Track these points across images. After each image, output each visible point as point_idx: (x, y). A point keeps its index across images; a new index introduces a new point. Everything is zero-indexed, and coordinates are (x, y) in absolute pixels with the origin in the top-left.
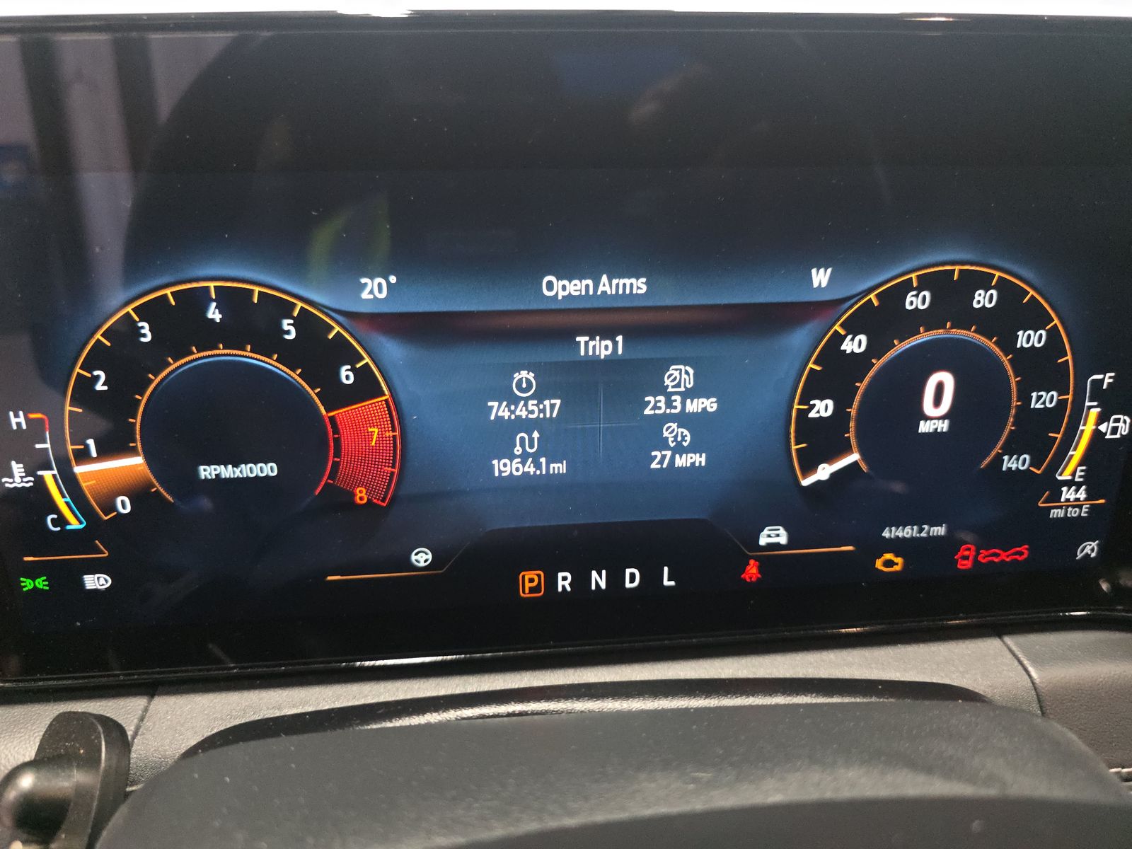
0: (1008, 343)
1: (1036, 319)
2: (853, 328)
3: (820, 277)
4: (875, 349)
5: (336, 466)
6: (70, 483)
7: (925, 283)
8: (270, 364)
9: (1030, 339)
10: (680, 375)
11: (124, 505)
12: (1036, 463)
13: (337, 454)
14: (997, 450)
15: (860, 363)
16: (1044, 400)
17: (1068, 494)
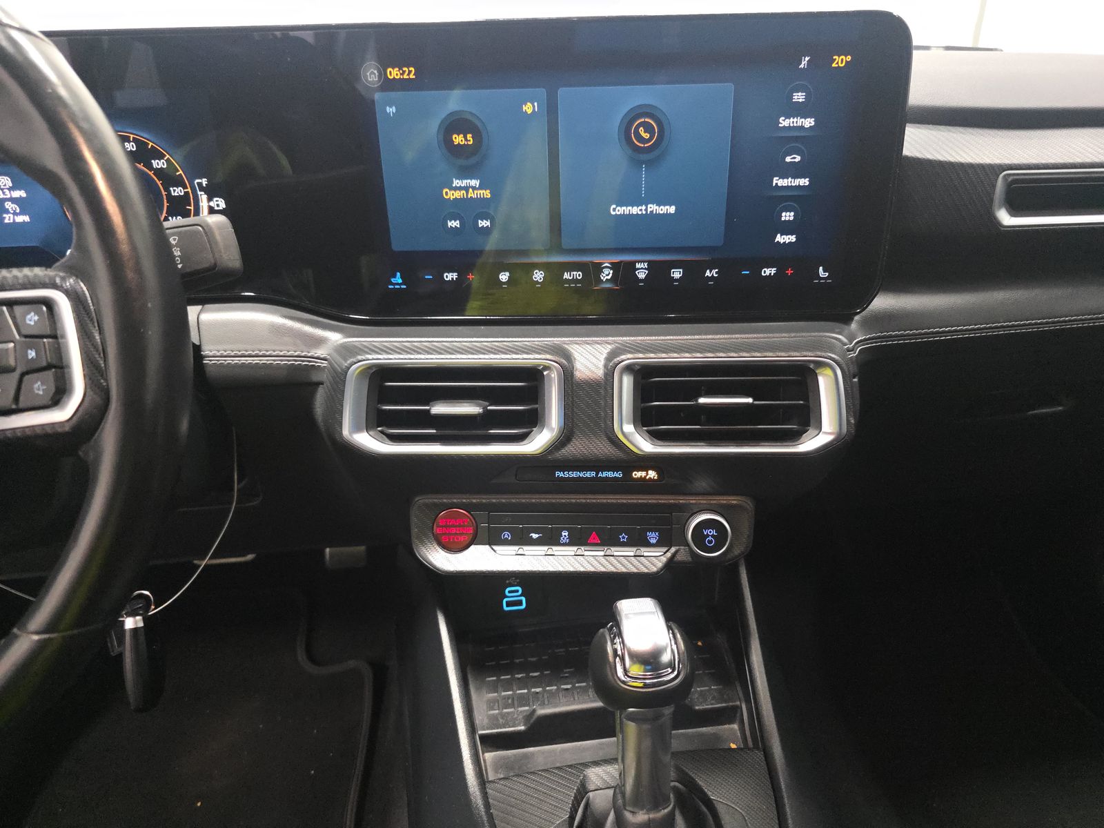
0: (150, 166)
9: (159, 164)
10: (5, 181)
16: (178, 190)
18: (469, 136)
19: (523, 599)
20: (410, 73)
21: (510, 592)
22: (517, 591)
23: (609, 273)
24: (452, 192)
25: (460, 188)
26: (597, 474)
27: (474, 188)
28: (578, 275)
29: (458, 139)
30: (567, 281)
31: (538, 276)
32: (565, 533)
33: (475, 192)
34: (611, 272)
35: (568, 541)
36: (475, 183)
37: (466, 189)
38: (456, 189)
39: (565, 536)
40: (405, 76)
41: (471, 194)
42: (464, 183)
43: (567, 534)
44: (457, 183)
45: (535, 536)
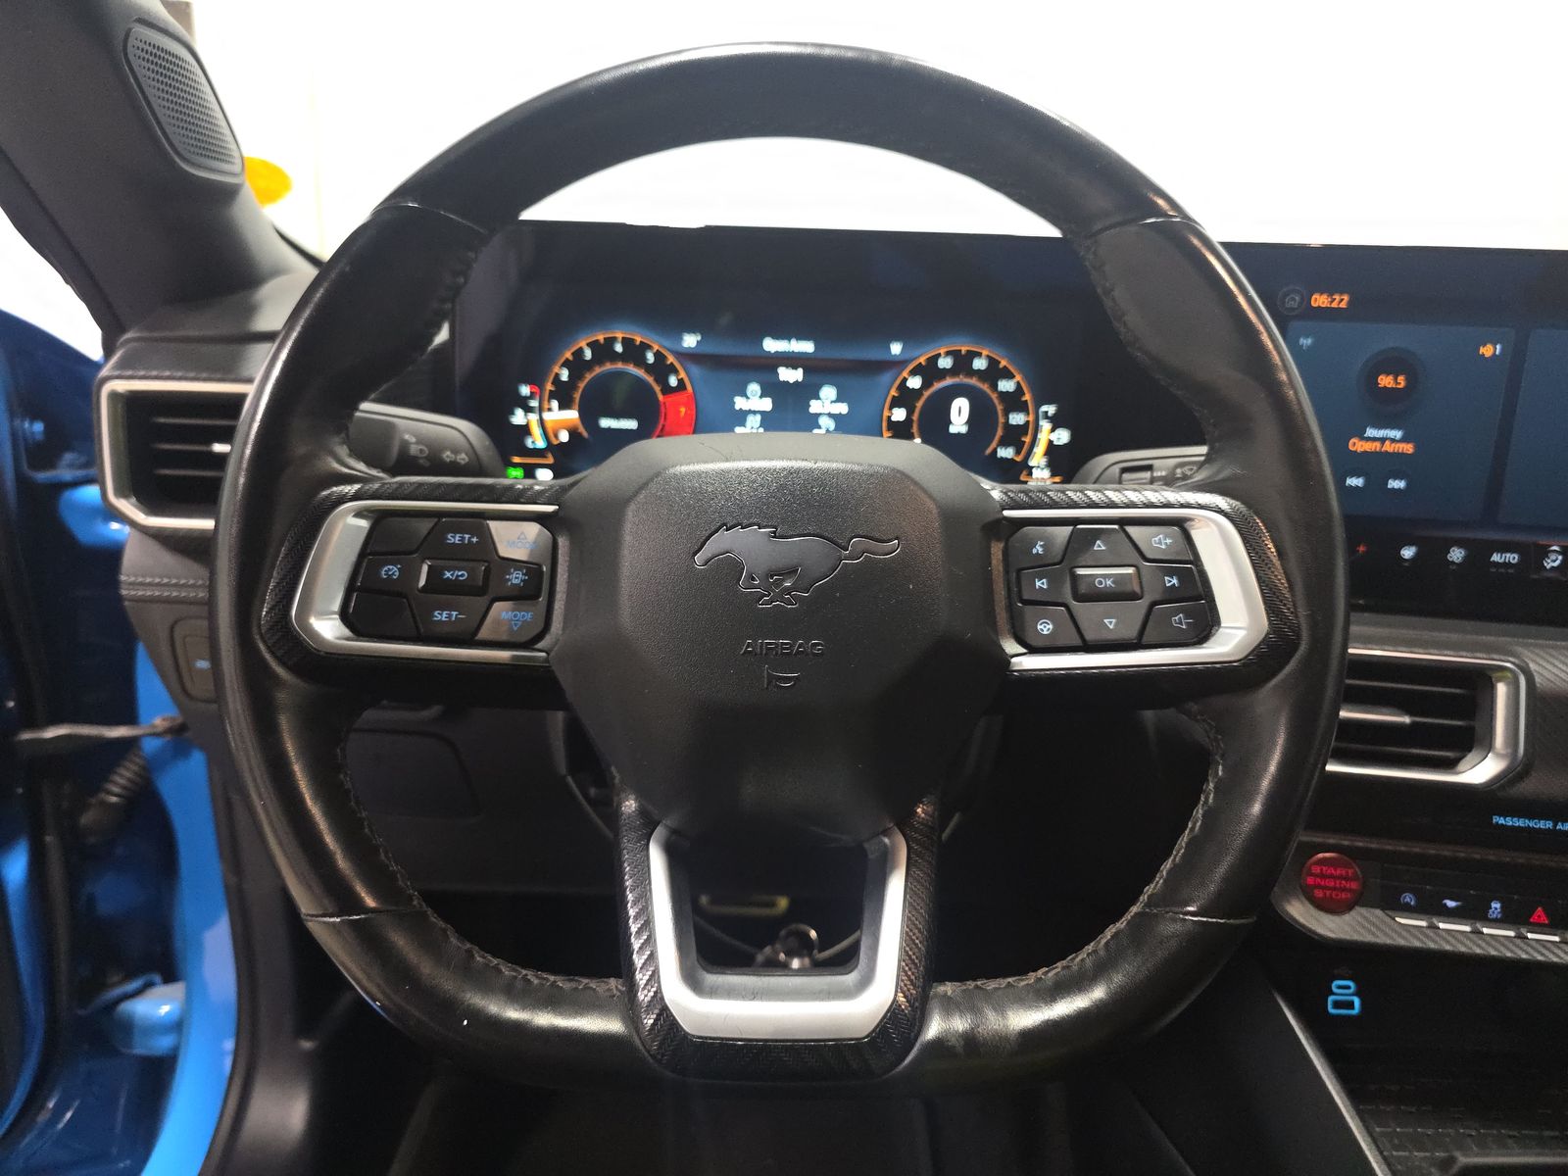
0: (994, 387)
1: (1008, 375)
2: (913, 373)
3: (896, 348)
4: (926, 385)
5: (664, 426)
6: (542, 422)
7: (948, 353)
8: (640, 373)
9: (1006, 386)
10: (828, 392)
11: (564, 437)
12: (1018, 452)
13: (665, 418)
14: (994, 444)
15: (917, 393)
16: (1017, 419)
17: (1036, 473)
18: (1401, 379)
19: (1357, 1001)
20: (1342, 301)
21: (1340, 987)
22: (1348, 987)
23: (1557, 559)
24: (1361, 443)
25: (1374, 439)
26: (1555, 825)
27: (1393, 440)
28: (1513, 558)
29: (1386, 381)
30: (1497, 564)
31: (1456, 555)
32: (1496, 905)
33: (1393, 445)
34: (1560, 558)
35: (1499, 916)
36: (1397, 434)
37: (1383, 440)
38: (1369, 439)
39: (1496, 909)
40: (1334, 305)
41: (1388, 447)
42: (1381, 433)
43: (1498, 905)
44: (1371, 432)
45: (1451, 904)
